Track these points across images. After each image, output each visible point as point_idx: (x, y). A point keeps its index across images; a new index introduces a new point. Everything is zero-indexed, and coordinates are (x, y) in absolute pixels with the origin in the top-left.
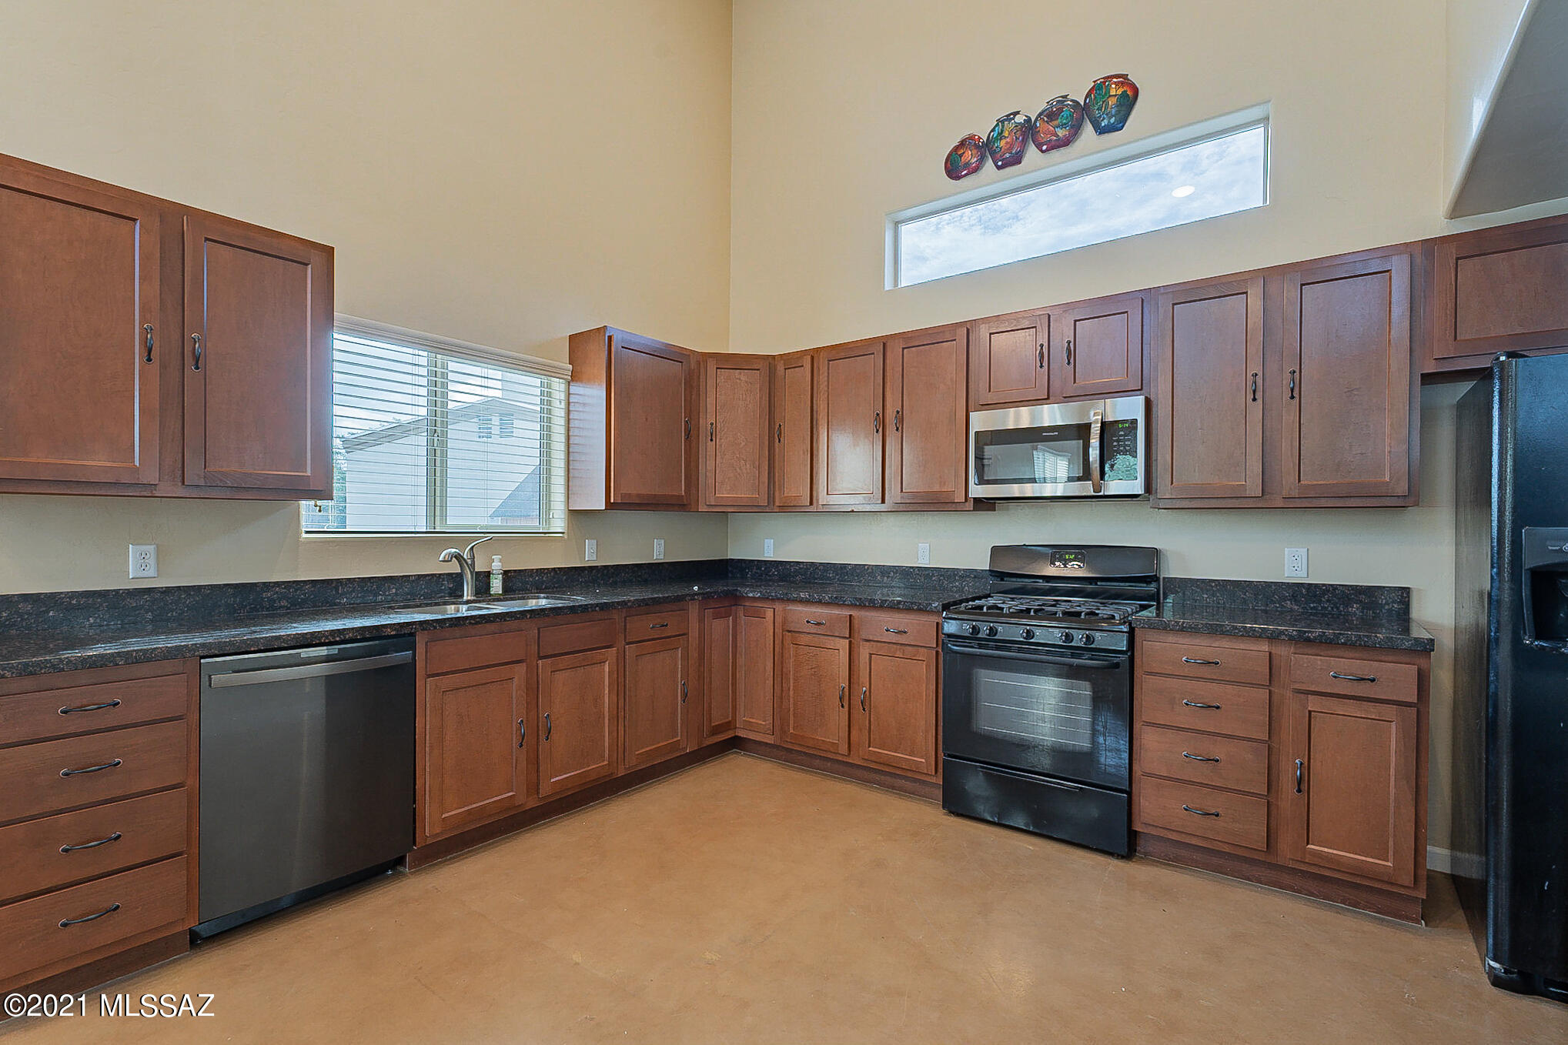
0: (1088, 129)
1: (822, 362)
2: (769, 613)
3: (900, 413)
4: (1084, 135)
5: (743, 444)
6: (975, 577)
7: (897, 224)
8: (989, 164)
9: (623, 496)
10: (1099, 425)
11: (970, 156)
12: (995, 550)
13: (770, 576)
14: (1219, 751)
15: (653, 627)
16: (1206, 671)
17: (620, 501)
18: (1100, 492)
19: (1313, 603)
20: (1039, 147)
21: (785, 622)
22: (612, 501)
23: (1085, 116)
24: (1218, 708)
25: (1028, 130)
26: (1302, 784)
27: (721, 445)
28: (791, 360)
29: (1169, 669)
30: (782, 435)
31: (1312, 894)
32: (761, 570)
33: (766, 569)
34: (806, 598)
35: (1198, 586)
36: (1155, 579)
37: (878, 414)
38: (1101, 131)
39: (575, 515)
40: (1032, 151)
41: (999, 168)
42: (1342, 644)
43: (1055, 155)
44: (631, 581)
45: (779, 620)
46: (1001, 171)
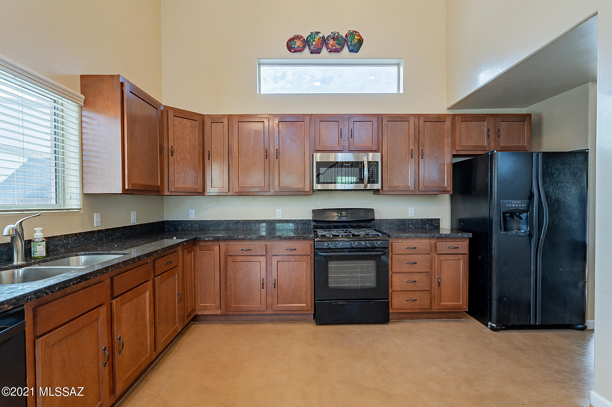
0: (346, 49)
1: (235, 122)
2: (217, 248)
3: (278, 150)
4: (344, 51)
5: (189, 159)
6: (303, 223)
7: (259, 64)
8: (307, 50)
9: (133, 185)
10: (367, 162)
11: (298, 43)
12: (314, 211)
13: (194, 228)
14: (416, 278)
15: (167, 264)
16: (412, 251)
17: (131, 189)
18: (366, 188)
19: (417, 225)
20: (328, 48)
21: (227, 251)
22: (127, 188)
23: (345, 43)
24: (416, 263)
25: (324, 41)
26: (439, 284)
27: (177, 159)
28: (216, 119)
29: (401, 252)
30: (211, 156)
31: (438, 318)
32: (187, 225)
33: (191, 224)
34: (243, 238)
35: (385, 222)
36: (374, 219)
37: (266, 150)
38: (351, 51)
39: (88, 197)
40: (324, 50)
41: (311, 53)
42: (451, 237)
43: (334, 55)
44: (121, 238)
45: (222, 251)
46: (311, 54)
